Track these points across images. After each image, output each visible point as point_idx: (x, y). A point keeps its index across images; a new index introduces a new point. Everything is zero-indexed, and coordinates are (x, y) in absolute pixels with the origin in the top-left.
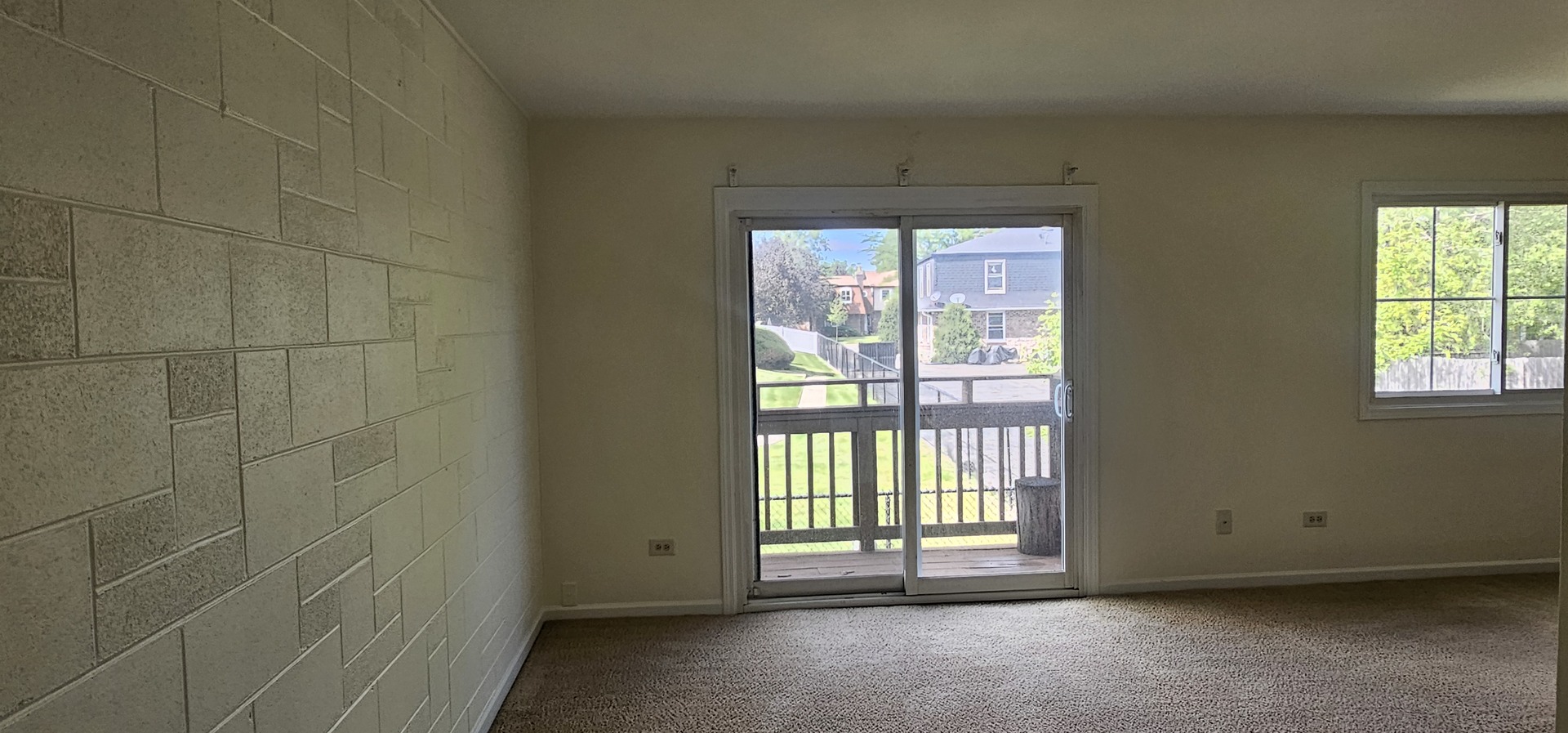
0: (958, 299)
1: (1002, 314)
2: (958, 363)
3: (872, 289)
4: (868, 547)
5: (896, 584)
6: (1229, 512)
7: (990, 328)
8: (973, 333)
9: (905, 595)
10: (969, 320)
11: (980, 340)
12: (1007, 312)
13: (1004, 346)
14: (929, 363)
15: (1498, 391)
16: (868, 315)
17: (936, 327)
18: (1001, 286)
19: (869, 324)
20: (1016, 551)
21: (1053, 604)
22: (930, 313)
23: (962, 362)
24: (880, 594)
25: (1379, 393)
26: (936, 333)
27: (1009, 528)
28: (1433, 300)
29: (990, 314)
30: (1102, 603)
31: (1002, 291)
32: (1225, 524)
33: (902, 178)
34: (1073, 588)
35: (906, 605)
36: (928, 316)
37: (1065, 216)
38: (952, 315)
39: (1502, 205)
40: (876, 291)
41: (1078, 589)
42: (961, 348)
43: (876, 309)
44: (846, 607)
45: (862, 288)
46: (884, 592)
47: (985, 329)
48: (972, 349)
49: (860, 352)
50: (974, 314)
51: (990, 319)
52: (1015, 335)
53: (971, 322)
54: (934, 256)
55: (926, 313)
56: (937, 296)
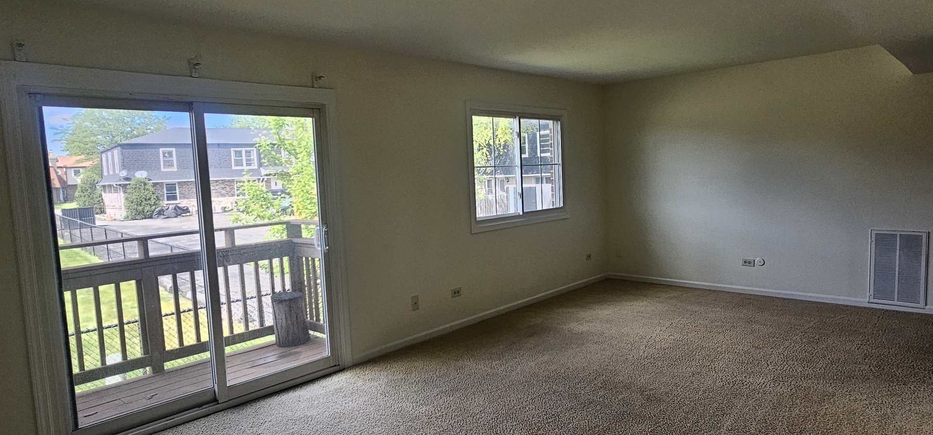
0: (141, 175)
1: (175, 184)
2: (145, 218)
3: (64, 169)
4: (158, 370)
5: (209, 397)
6: (417, 297)
7: (167, 193)
8: (155, 197)
9: (218, 404)
10: (152, 189)
11: (161, 202)
12: (179, 183)
13: (179, 205)
14: (122, 219)
15: (521, 214)
16: (63, 188)
17: (126, 194)
18: (173, 166)
19: (64, 194)
20: (275, 347)
21: (327, 380)
22: (120, 185)
23: (149, 218)
24: (197, 409)
25: (479, 218)
26: (127, 199)
27: (269, 331)
28: (495, 167)
29: (166, 185)
30: (358, 371)
31: (175, 169)
32: (415, 304)
33: (194, 70)
34: (335, 366)
35: (221, 411)
36: (118, 187)
37: (315, 110)
38: (138, 186)
39: (518, 118)
40: (68, 171)
41: (339, 365)
42: (147, 208)
43: (69, 183)
44: (170, 428)
45: (56, 169)
46: (199, 406)
47: (163, 194)
48: (155, 208)
49: (63, 215)
50: (155, 185)
51: (166, 187)
52: (185, 198)
53: (153, 190)
54: (120, 145)
55: (117, 185)
56: (124, 173)
